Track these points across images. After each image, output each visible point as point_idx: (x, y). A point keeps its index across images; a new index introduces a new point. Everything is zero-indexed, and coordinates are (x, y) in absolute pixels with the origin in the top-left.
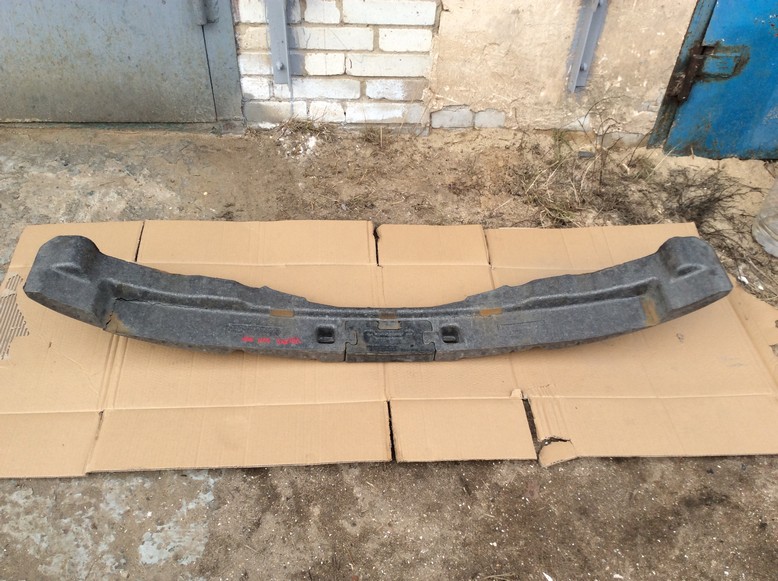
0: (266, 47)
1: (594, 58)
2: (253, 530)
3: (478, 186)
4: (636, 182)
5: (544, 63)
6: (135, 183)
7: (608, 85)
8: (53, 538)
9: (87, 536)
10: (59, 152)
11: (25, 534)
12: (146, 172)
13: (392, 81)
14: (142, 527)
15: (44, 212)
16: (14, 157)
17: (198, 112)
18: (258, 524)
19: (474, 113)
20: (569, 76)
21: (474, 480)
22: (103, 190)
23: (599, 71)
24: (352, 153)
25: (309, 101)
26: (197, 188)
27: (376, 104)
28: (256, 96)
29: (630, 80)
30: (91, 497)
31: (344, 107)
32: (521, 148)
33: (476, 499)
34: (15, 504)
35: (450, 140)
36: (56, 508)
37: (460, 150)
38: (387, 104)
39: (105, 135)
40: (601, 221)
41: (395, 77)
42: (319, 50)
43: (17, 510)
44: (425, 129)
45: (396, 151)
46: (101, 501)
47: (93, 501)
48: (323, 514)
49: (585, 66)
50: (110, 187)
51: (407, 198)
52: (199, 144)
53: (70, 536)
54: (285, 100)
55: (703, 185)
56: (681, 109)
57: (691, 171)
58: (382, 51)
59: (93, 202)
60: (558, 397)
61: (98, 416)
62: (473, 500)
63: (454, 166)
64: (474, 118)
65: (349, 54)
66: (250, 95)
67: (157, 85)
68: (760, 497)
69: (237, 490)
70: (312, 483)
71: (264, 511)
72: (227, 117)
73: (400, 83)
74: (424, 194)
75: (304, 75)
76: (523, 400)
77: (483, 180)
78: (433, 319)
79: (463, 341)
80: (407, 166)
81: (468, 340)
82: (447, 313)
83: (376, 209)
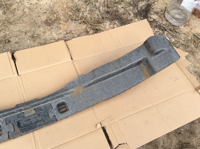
51: (26, 33)
60: (116, 120)
63: (44, 12)
74: (33, 29)
76: (102, 128)
77: (59, 16)
78: (52, 102)
79: (69, 110)
80: (22, 16)
81: (72, 108)
82: (58, 97)
83: (11, 43)
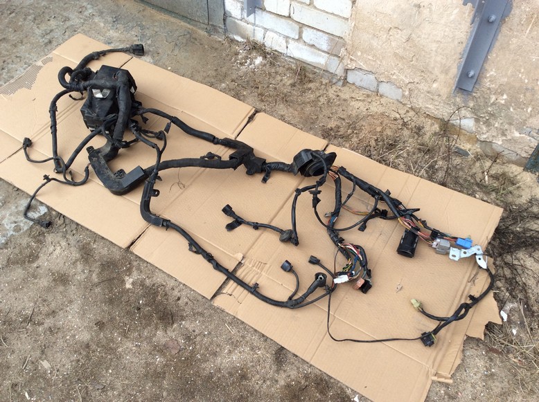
3: (347, 138)
7: (493, 98)
10: (118, 13)
16: (95, 8)
17: (198, 14)
19: (378, 81)
20: (459, 78)
23: (487, 83)
25: (266, 30)
26: (168, 63)
28: (233, 15)
31: (287, 42)
32: (405, 124)
35: (356, 96)
37: (358, 107)
38: (315, 51)
41: (323, 32)
44: (339, 80)
49: (471, 74)
54: (250, 24)
58: (315, 8)
63: (342, 117)
64: (378, 85)
65: (292, 2)
66: (230, 13)
72: (215, 24)
73: (326, 37)
75: (263, 9)
77: (355, 136)
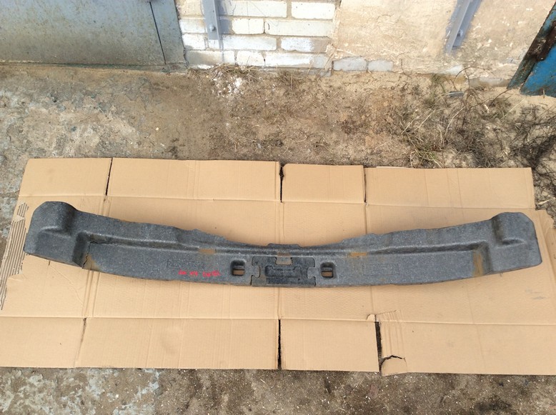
0: (200, 14)
1: (470, 26)
2: (184, 411)
3: (365, 125)
4: (494, 122)
5: (428, 29)
6: (105, 118)
7: (479, 45)
8: (57, 410)
9: (78, 410)
10: (50, 88)
11: (39, 407)
12: (113, 109)
13: (302, 39)
14: (113, 405)
15: (41, 145)
16: (18, 93)
17: (151, 58)
18: (187, 406)
19: (368, 62)
20: (448, 38)
21: (334, 382)
22: (83, 126)
23: (473, 35)
24: (268, 92)
25: (236, 51)
26: (151, 123)
27: (290, 54)
28: (195, 47)
29: (499, 42)
30: (80, 381)
31: (263, 55)
32: (403, 89)
33: (334, 396)
34: (32, 385)
35: (348, 79)
36: (58, 389)
37: (354, 90)
38: (297, 54)
39: (83, 72)
40: (458, 161)
41: (305, 36)
42: (243, 17)
43: (33, 389)
44: (328, 71)
45: (304, 91)
46: (87, 385)
47: (81, 384)
48: (230, 401)
49: (462, 34)
50: (87, 123)
51: (308, 137)
52: (153, 81)
53: (68, 410)
54: (217, 50)
55: (546, 124)
56: (539, 63)
57: (540, 108)
58: (294, 18)
59: (75, 138)
60: (401, 321)
61: (82, 322)
62: (332, 397)
63: (347, 105)
64: (367, 65)
65: (267, 20)
66: (190, 47)
67: (118, 40)
68: (533, 407)
69: (174, 380)
70: (224, 377)
71: (191, 397)
72: (173, 62)
73: (308, 40)
74: (322, 132)
75: (232, 34)
76: (375, 322)
77: (370, 120)
78: (316, 257)
79: (336, 277)
80: (311, 105)
81: (340, 276)
82: (327, 254)
83: (283, 147)
